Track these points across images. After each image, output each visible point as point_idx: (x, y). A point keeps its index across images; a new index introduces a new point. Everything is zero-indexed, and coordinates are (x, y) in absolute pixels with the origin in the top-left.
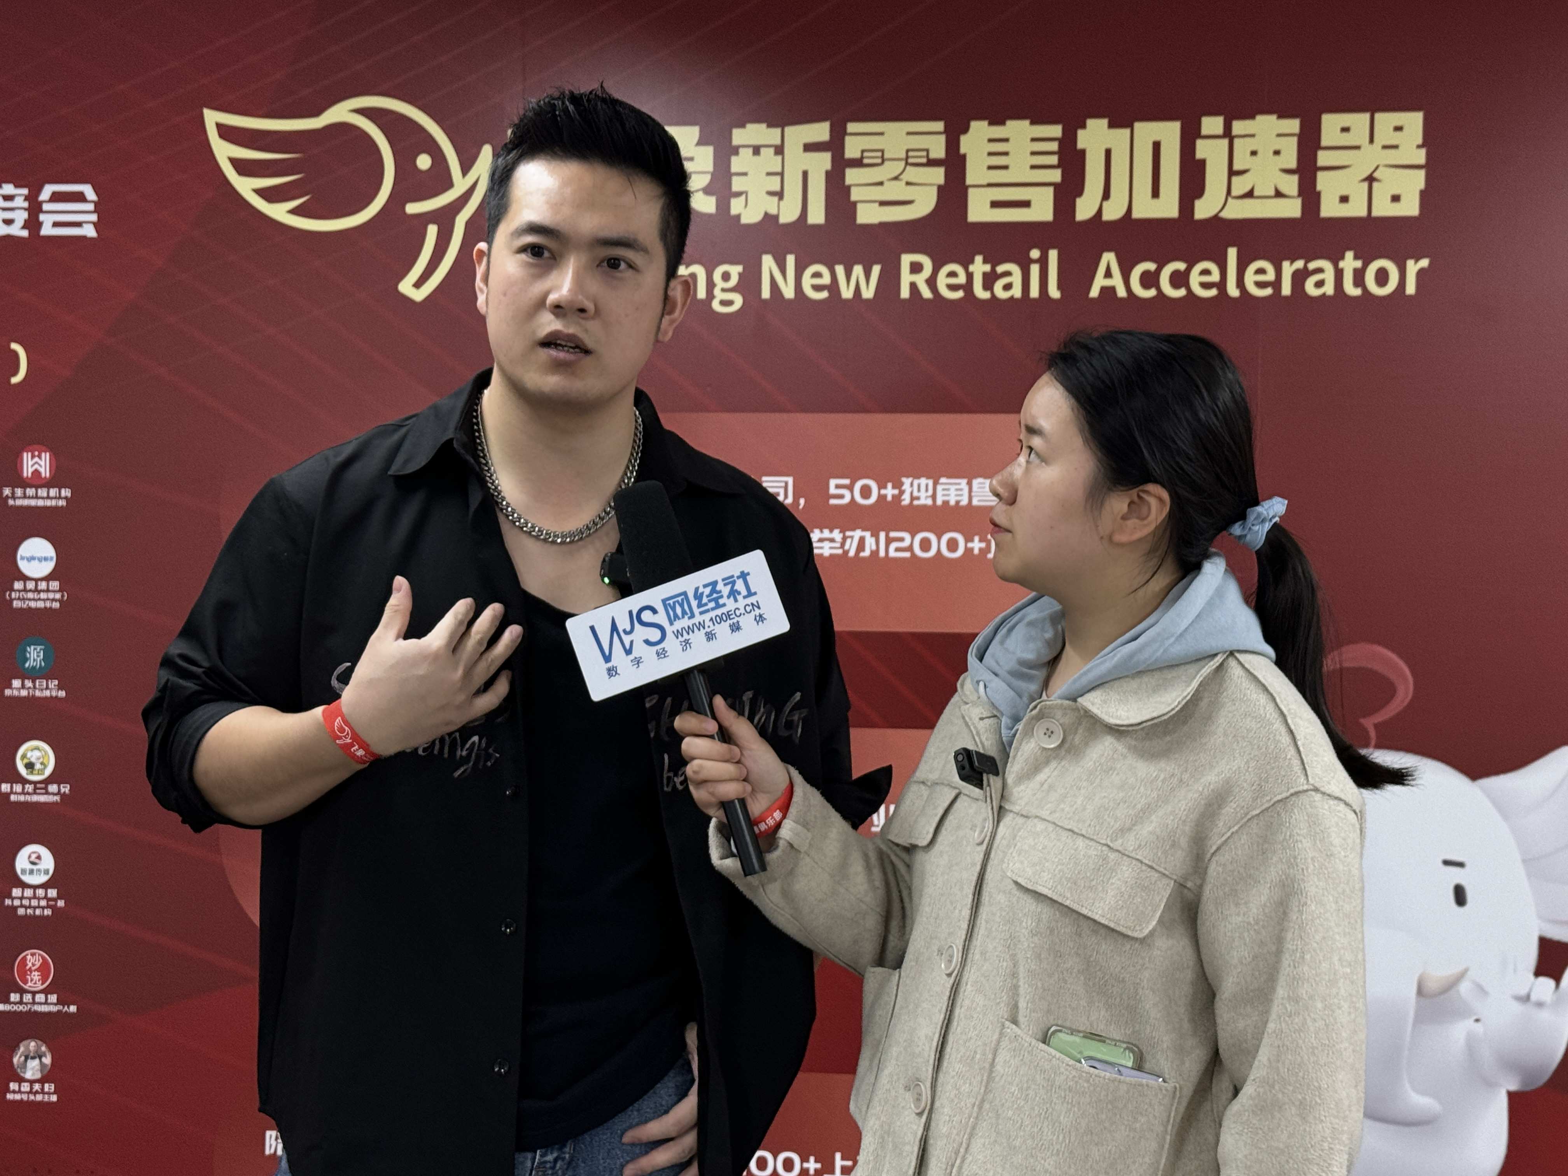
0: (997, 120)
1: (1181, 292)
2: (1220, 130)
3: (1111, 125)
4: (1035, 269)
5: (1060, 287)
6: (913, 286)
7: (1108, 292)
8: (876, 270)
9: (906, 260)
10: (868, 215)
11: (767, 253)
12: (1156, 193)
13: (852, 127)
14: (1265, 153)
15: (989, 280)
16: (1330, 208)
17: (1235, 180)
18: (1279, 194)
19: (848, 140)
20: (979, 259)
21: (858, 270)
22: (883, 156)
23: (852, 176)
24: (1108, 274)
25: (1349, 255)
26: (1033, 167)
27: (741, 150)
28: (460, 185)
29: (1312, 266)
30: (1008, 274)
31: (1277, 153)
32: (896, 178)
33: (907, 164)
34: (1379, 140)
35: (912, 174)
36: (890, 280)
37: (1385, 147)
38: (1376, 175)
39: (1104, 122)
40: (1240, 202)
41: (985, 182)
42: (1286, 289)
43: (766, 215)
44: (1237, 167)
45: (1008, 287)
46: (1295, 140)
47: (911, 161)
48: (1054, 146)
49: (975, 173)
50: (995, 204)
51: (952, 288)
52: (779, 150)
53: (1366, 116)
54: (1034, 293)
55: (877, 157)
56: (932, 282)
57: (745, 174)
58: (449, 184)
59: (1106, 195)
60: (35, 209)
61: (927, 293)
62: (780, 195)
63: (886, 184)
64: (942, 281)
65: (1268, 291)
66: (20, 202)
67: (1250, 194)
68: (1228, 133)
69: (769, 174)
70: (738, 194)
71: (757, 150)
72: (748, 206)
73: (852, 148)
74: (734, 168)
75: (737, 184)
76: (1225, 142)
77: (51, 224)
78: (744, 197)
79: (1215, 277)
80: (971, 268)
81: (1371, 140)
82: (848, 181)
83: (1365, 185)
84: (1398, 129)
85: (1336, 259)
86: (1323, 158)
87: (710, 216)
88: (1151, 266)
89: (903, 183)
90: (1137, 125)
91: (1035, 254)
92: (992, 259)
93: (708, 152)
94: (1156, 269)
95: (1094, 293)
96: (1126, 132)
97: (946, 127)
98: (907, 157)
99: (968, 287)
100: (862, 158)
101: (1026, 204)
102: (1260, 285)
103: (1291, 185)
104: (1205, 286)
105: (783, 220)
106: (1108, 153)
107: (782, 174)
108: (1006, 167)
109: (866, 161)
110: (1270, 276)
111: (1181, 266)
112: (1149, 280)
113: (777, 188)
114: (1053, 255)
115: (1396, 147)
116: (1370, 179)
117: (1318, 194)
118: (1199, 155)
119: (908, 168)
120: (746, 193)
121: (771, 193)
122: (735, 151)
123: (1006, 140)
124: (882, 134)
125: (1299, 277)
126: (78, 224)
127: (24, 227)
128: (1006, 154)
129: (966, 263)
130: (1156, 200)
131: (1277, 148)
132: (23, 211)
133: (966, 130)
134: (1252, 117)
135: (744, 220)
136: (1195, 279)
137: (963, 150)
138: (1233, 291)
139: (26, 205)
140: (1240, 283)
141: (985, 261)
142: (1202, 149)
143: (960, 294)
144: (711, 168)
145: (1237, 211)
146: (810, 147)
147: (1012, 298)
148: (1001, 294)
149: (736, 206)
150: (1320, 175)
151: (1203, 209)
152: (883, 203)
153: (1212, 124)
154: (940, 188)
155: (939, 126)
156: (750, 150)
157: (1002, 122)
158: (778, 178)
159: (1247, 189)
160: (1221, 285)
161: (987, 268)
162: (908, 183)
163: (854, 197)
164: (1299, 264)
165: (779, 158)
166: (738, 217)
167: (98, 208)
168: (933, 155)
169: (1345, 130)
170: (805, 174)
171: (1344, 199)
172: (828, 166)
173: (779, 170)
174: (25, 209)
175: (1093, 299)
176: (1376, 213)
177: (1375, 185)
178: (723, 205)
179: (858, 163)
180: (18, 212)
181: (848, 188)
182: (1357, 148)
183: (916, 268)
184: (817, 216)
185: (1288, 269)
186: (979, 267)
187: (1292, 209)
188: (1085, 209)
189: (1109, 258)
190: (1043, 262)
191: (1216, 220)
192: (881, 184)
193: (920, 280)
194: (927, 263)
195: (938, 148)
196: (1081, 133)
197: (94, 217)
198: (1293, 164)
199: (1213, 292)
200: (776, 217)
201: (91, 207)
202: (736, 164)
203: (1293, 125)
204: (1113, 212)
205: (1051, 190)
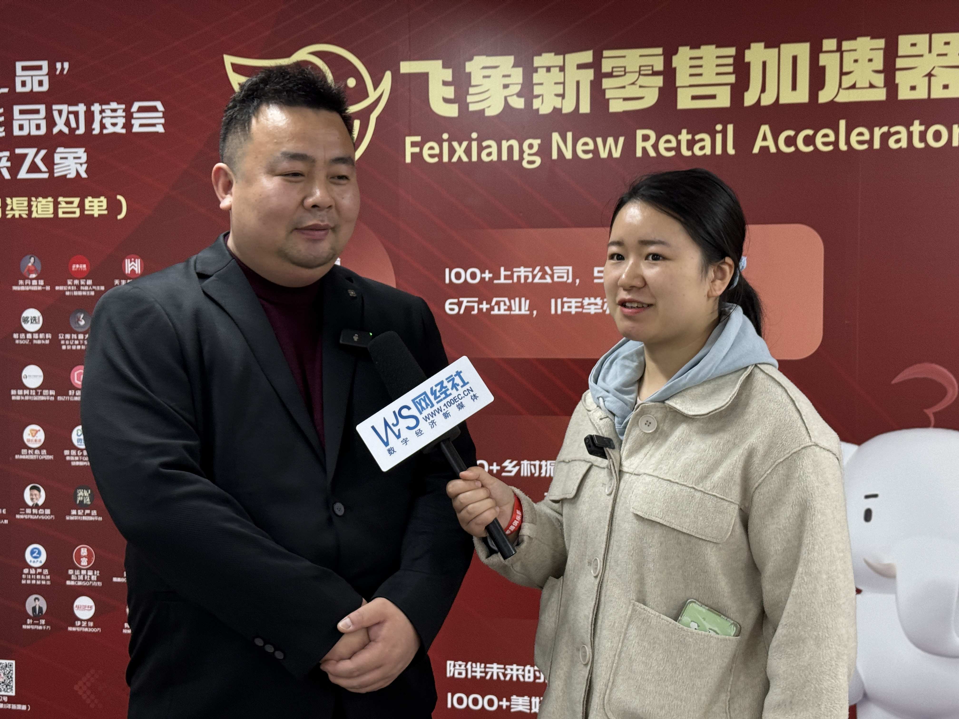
0: (695, 46)
1: (811, 148)
2: (834, 48)
3: (766, 47)
4: (719, 137)
5: (734, 147)
6: (644, 149)
7: (765, 149)
8: (621, 140)
9: (640, 133)
10: (616, 107)
11: (555, 131)
12: (794, 88)
13: (606, 53)
14: (863, 61)
15: (691, 144)
16: (904, 94)
17: (844, 78)
18: (872, 86)
19: (604, 61)
20: (684, 131)
21: (610, 140)
22: (625, 70)
23: (606, 83)
24: (765, 138)
25: (917, 122)
26: (718, 74)
27: (539, 70)
28: (373, 96)
29: (893, 130)
30: (702, 140)
31: (870, 60)
32: (633, 84)
33: (640, 74)
34: (935, 51)
35: (643, 81)
36: (630, 146)
37: (939, 55)
38: (933, 72)
39: (762, 45)
40: (847, 91)
41: (688, 84)
42: (877, 145)
43: (555, 108)
44: (845, 70)
45: (702, 148)
46: (882, 52)
47: (642, 72)
48: (731, 61)
49: (682, 78)
50: (694, 98)
51: (668, 149)
52: (562, 69)
53: (927, 36)
54: (719, 151)
55: (649, 70)
56: (655, 147)
57: (541, 84)
58: (366, 96)
59: (763, 90)
60: (129, 116)
61: (652, 153)
62: (563, 96)
63: (627, 87)
64: (662, 146)
65: (865, 146)
66: (120, 113)
67: (853, 87)
68: (839, 49)
69: (556, 83)
70: (538, 96)
71: (548, 69)
72: (544, 104)
73: (606, 66)
74: (535, 81)
75: (537, 90)
76: (838, 55)
77: (138, 125)
78: (541, 98)
79: (832, 138)
80: (680, 137)
81: (930, 51)
82: (604, 86)
83: (927, 79)
84: (947, 43)
85: (908, 125)
86: (900, 63)
87: (521, 110)
88: (791, 133)
89: (638, 86)
90: (783, 46)
91: (719, 127)
92: (693, 132)
93: (519, 71)
94: (795, 135)
95: (756, 150)
96: (776, 50)
97: (664, 51)
98: (640, 71)
99: (678, 149)
100: (612, 72)
101: (713, 97)
102: (860, 143)
103: (879, 80)
104: (825, 144)
105: (564, 111)
106: (764, 64)
107: (564, 83)
108: (701, 75)
109: (614, 74)
110: (867, 137)
111: (810, 132)
112: (790, 141)
113: (561, 92)
114: (730, 128)
115: (945, 55)
116: (930, 75)
117: (897, 85)
118: (821, 63)
119: (641, 77)
120: (542, 95)
121: (557, 95)
122: (536, 70)
123: (701, 58)
124: (624, 57)
125: (885, 137)
126: (154, 125)
127: (123, 128)
128: (701, 66)
129: (676, 134)
130: (794, 92)
131: (870, 57)
132: (122, 118)
133: (676, 52)
134: (855, 38)
135: (541, 112)
136: (819, 140)
137: (674, 65)
138: (843, 147)
139: (124, 114)
140: (848, 142)
141: (688, 133)
142: (823, 60)
143: (673, 153)
144: (521, 81)
145: (845, 97)
146: (580, 67)
147: (705, 155)
148: (698, 153)
149: (536, 104)
150: (898, 74)
151: (824, 97)
152: (625, 99)
153: (829, 44)
154: (660, 89)
155: (660, 51)
156: (545, 69)
157: (698, 47)
158: (562, 86)
159: (851, 83)
160: (836, 143)
161: (690, 137)
162: (640, 87)
163: (607, 96)
164: (885, 129)
165: (562, 73)
166: (538, 110)
167: (165, 115)
168: (655, 69)
169: (913, 45)
170: (578, 83)
171: (913, 88)
172: (592, 77)
173: (562, 80)
174: (124, 117)
175: (755, 154)
176: (933, 96)
177: (933, 79)
178: (529, 103)
179: (610, 75)
180: (119, 118)
181: (604, 91)
182: (921, 56)
183: (646, 138)
184: (585, 108)
185: (878, 132)
186: (684, 136)
187: (880, 95)
188: (750, 99)
189: (765, 129)
190: (724, 132)
191: (832, 103)
192: (624, 87)
193: (648, 145)
194: (652, 135)
195: (659, 64)
196: (747, 52)
197: (162, 121)
198: (881, 67)
199: (831, 148)
200: (561, 110)
201: (161, 115)
202: (536, 78)
203: (881, 43)
204: (767, 100)
205: (728, 88)
